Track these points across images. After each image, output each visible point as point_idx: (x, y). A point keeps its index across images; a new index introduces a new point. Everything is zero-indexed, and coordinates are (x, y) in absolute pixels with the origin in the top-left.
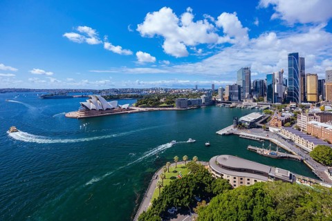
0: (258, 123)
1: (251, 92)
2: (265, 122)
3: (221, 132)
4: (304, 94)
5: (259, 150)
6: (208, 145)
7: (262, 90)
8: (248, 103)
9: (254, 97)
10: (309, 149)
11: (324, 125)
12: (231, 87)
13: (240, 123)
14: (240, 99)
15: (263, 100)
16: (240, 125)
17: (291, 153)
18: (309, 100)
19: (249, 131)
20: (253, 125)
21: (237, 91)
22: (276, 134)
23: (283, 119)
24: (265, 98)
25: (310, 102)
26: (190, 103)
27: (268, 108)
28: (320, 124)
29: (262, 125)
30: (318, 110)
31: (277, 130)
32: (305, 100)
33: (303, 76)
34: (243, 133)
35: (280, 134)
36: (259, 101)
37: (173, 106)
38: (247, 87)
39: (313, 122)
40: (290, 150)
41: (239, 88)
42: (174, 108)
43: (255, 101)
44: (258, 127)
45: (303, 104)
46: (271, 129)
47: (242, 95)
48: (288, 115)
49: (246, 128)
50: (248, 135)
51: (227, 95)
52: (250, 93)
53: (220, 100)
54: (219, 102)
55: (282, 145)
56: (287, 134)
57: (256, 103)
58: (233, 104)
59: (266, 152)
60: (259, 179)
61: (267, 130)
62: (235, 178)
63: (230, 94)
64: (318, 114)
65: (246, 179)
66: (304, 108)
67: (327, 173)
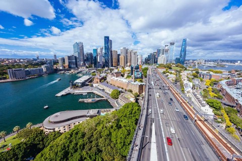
0: (87, 83)
1: (85, 61)
2: (91, 81)
3: (59, 95)
4: (112, 62)
5: (86, 101)
6: (47, 108)
7: (91, 60)
8: (83, 69)
9: (87, 65)
10: (110, 93)
11: (117, 78)
12: (69, 58)
13: (75, 85)
14: (77, 66)
15: (92, 67)
16: (75, 86)
17: (103, 97)
18: (114, 65)
19: (81, 89)
20: (84, 84)
21: (74, 61)
22: (96, 87)
23: (100, 78)
24: (93, 65)
26: (28, 73)
27: (94, 72)
28: (116, 78)
29: (89, 83)
30: (116, 71)
31: (97, 85)
32: (112, 66)
34: (77, 91)
35: (99, 87)
36: (90, 67)
38: (82, 57)
39: (113, 77)
40: (102, 95)
41: (76, 58)
43: (87, 68)
44: (87, 85)
45: (112, 68)
46: (94, 85)
47: (78, 63)
48: (103, 75)
49: (79, 87)
50: (80, 92)
51: (67, 64)
53: (61, 68)
54: (61, 70)
55: (99, 94)
56: (101, 86)
57: (88, 69)
58: (72, 71)
59: (90, 100)
60: (81, 120)
61: (92, 86)
62: (64, 127)
63: (69, 63)
64: (115, 73)
65: (73, 124)
66: (111, 70)
67: (115, 102)
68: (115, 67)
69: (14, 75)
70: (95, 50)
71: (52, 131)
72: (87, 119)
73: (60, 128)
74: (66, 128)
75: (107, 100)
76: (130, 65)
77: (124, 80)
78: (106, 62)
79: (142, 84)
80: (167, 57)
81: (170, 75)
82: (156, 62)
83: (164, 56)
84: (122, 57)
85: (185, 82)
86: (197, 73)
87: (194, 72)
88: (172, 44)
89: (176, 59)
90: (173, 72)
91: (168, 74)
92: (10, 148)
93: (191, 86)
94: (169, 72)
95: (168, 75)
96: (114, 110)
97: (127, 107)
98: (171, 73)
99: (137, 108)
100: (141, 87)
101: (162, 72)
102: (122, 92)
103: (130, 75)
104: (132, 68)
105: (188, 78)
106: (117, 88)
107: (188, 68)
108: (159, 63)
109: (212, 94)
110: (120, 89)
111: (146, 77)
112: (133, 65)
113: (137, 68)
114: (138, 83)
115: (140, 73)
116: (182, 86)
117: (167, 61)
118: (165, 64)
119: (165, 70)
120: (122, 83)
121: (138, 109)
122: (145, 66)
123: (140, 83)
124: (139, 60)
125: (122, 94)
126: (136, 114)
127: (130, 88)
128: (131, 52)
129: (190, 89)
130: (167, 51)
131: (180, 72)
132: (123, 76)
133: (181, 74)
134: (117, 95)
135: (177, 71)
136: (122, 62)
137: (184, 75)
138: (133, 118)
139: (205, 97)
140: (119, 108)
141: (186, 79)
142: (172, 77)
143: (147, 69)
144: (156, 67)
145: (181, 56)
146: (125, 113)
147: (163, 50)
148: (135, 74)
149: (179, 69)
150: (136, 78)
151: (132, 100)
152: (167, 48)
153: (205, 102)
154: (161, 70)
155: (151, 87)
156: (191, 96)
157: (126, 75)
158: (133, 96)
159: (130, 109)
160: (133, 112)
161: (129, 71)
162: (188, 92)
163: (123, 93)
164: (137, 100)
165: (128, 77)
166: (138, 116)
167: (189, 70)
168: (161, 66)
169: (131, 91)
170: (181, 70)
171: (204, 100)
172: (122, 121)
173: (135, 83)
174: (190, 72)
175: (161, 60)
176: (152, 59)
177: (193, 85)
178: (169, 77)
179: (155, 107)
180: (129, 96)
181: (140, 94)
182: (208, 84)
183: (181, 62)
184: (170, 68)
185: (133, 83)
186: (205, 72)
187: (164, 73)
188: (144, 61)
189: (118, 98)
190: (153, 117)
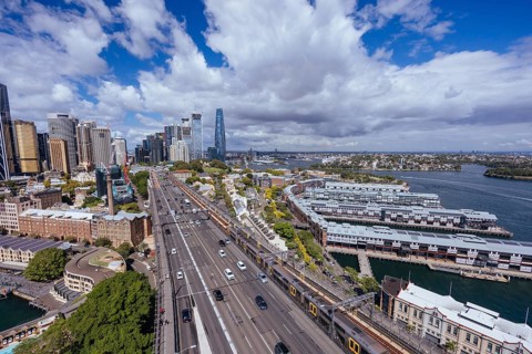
4: (15, 160)
10: (24, 265)
11: (47, 212)
18: (24, 170)
25: (27, 174)
28: (41, 213)
30: (40, 187)
32: (18, 171)
33: (8, 122)
39: (30, 211)
64: (38, 195)
66: (14, 187)
67: (53, 293)
75: (10, 294)
76: (91, 168)
77: (76, 214)
79: (139, 215)
80: (190, 146)
81: (203, 187)
82: (165, 158)
83: (183, 142)
84: (56, 142)
85: (235, 197)
86: (250, 176)
87: (244, 175)
88: (197, 117)
89: (209, 149)
90: (208, 178)
91: (197, 183)
93: (246, 204)
94: (199, 180)
95: (198, 187)
96: (52, 319)
97: (103, 292)
98: (204, 182)
99: (139, 284)
100: (137, 225)
101: (184, 180)
102: (75, 253)
103: (95, 195)
104: (100, 175)
105: (237, 188)
106: (52, 244)
107: (233, 169)
108: (173, 158)
109: (277, 212)
110: (67, 245)
111: (145, 196)
112: (102, 166)
113: (117, 174)
114: (125, 215)
115: (126, 187)
116: (229, 205)
117: (190, 155)
118: (187, 161)
119: (189, 175)
120: (69, 224)
121: (142, 288)
122: (136, 170)
123: (131, 216)
124: (120, 153)
125: (74, 259)
126: (139, 302)
127: (103, 235)
128: (88, 131)
129: (244, 211)
130: (187, 131)
131: (220, 177)
132: (69, 201)
133: (223, 181)
134: (52, 266)
135: (215, 176)
136: (60, 160)
137: (229, 182)
138: (131, 318)
139: (269, 221)
140: (77, 305)
141: (234, 190)
142: (208, 189)
143: (146, 176)
144: (167, 169)
145: (217, 144)
146: (100, 315)
147: (179, 128)
148: (114, 191)
149: (217, 171)
150: (118, 204)
151: (116, 266)
152: (186, 124)
153: (271, 231)
154: (182, 177)
155: (167, 220)
156: (249, 225)
157: (80, 198)
158: (119, 255)
159: (116, 296)
160: (130, 299)
161: (89, 184)
162: (243, 217)
163: (78, 256)
164: (129, 263)
165: (89, 202)
166: (146, 305)
167: (236, 172)
168: (180, 166)
169: (106, 243)
170: (222, 174)
171: (271, 227)
172: (92, 342)
173: (118, 218)
174: (237, 176)
175: (178, 150)
176: (153, 150)
177: (249, 202)
178: (201, 190)
179: (190, 268)
180: (103, 259)
181: (136, 243)
182: (269, 196)
183: (218, 157)
184: (201, 171)
185: (109, 217)
186: (261, 175)
187: (189, 182)
188: (132, 153)
189: (62, 275)
190: (190, 292)
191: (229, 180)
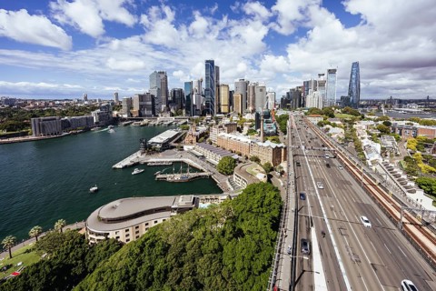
0: (172, 144)
1: (168, 103)
2: (180, 141)
3: (119, 165)
4: (219, 105)
5: (169, 177)
6: (96, 191)
7: (180, 102)
8: (164, 118)
9: (172, 111)
10: (217, 163)
11: (229, 135)
12: (142, 98)
13: (150, 147)
14: (154, 113)
15: (181, 114)
16: (150, 150)
17: (202, 171)
18: (222, 111)
19: (160, 155)
20: (166, 146)
21: (150, 103)
22: (189, 152)
23: (198, 134)
24: (184, 111)
26: (66, 125)
27: (186, 123)
28: (227, 136)
29: (176, 145)
30: (227, 121)
31: (191, 147)
32: (219, 112)
33: (218, 86)
34: (154, 159)
35: (194, 151)
36: (178, 115)
37: (25, 134)
38: (164, 97)
39: (222, 133)
40: (201, 168)
41: (153, 98)
42: (30, 138)
43: (172, 115)
44: (173, 147)
45: (218, 115)
46: (186, 148)
47: (157, 107)
48: (202, 129)
49: (158, 152)
50: (159, 160)
51: (136, 108)
52: (167, 106)
53: (125, 116)
54: (124, 120)
55: (195, 164)
56: (200, 150)
57: (174, 118)
58: (146, 121)
59: (177, 177)
60: (160, 218)
61: (182, 149)
62: (127, 231)
63: (141, 106)
64: (226, 125)
65: (144, 224)
66: (218, 120)
67: (227, 182)
68: (224, 113)
69: (42, 128)
70: (189, 84)
71: (103, 238)
72: (173, 214)
73: (118, 233)
74: (130, 232)
75: (210, 176)
76: (253, 111)
77: (243, 138)
78: (207, 105)
79: (279, 146)
80: (323, 96)
81: (332, 130)
82: (302, 105)
83: (319, 93)
84: (237, 96)
85: (366, 142)
86: (388, 124)
87: (380, 123)
88: (332, 72)
89: (342, 98)
90: (337, 123)
91: (328, 126)
92: (18, 272)
93: (379, 151)
94: (329, 124)
95: (328, 129)
96: (225, 197)
97: (251, 191)
98: (334, 125)
99: (273, 194)
100: (277, 152)
101: (316, 122)
102: (240, 162)
103: (254, 128)
104: (258, 115)
105: (369, 134)
106: (229, 154)
107: (366, 116)
108: (309, 105)
109: (422, 165)
110: (236, 157)
111: (285, 133)
112: (260, 110)
113: (267, 116)
114: (270, 144)
115: (272, 124)
116: (359, 148)
117: (324, 103)
118: (320, 108)
119: (321, 119)
120: (238, 143)
121: (275, 197)
122: (280, 113)
123: (274, 145)
124: (271, 102)
125: (240, 165)
127: (256, 154)
128: (254, 87)
129: (376, 157)
130: (322, 84)
131: (351, 123)
132: (240, 130)
133: (354, 126)
134: (229, 167)
135: (346, 121)
136: (238, 106)
137: (360, 128)
138: (266, 215)
139: (409, 172)
140: (237, 194)
141: (366, 135)
142: (338, 133)
143: (286, 117)
144: (303, 114)
145: (349, 94)
146: (248, 205)
147: (316, 82)
148: (264, 126)
149: (348, 117)
150: (266, 135)
151: (261, 177)
152: (322, 78)
153: (412, 184)
154: (315, 120)
155: (298, 152)
156: (381, 171)
157: (246, 129)
158: (263, 170)
159: (258, 196)
160: (266, 202)
161: (251, 121)
162: (374, 162)
163: (241, 164)
164: (270, 177)
165: (250, 132)
166: (276, 210)
167: (369, 119)
168: (313, 112)
169: (257, 160)
170: (354, 120)
171: (411, 180)
172: (243, 220)
173: (266, 144)
174: (372, 122)
175: (312, 100)
176: (294, 100)
177: (382, 148)
178: (330, 132)
179: (312, 194)
180: (254, 170)
181: (275, 165)
182: (413, 146)
183: (352, 105)
184: (332, 116)
185: (260, 144)
186: (403, 123)
187: (320, 124)
188: (279, 102)
189: (232, 173)
190: (310, 214)
191: (361, 126)
